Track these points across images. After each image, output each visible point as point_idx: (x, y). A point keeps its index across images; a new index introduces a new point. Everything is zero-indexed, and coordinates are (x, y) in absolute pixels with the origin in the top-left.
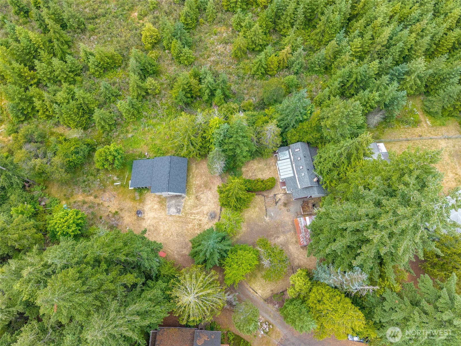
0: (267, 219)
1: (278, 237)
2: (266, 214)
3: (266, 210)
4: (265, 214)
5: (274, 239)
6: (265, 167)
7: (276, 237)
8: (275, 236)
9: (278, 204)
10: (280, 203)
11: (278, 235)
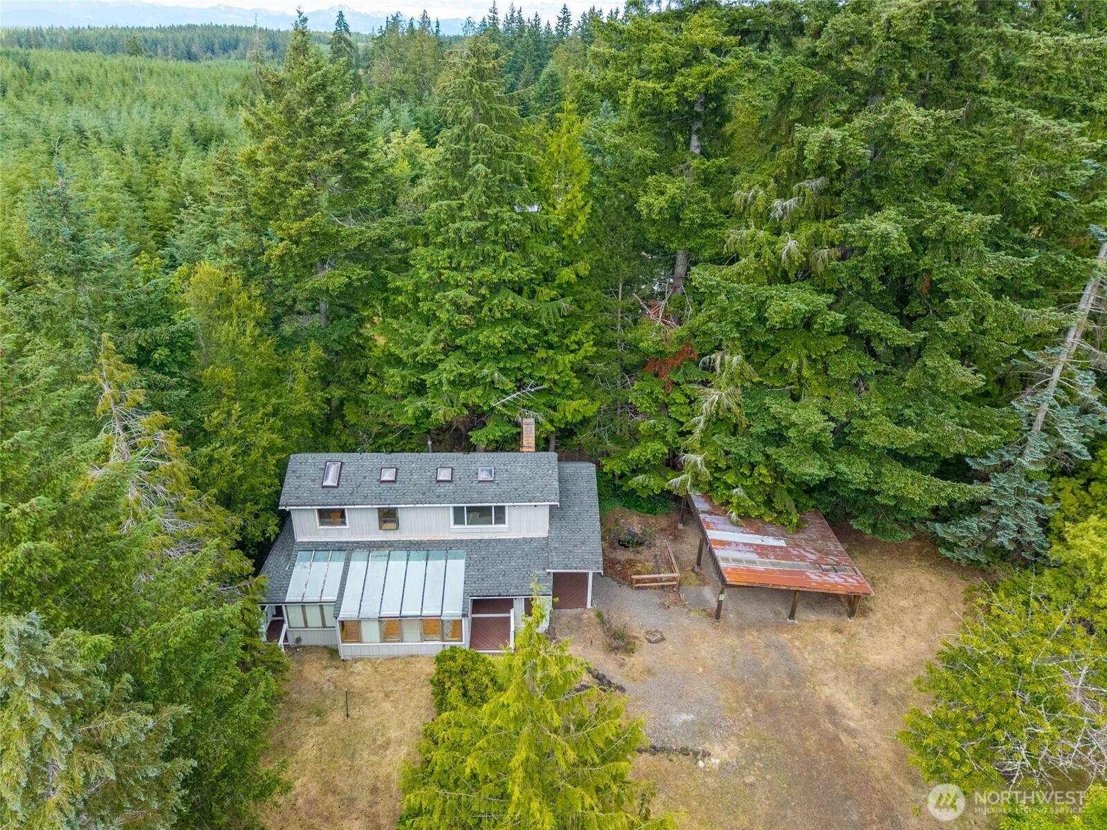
0: (720, 754)
1: (831, 710)
2: (685, 751)
3: (654, 750)
4: (686, 761)
5: (852, 733)
6: (337, 717)
7: (834, 724)
8: (830, 727)
9: (617, 679)
10: (609, 666)
11: (821, 708)
